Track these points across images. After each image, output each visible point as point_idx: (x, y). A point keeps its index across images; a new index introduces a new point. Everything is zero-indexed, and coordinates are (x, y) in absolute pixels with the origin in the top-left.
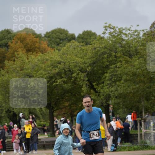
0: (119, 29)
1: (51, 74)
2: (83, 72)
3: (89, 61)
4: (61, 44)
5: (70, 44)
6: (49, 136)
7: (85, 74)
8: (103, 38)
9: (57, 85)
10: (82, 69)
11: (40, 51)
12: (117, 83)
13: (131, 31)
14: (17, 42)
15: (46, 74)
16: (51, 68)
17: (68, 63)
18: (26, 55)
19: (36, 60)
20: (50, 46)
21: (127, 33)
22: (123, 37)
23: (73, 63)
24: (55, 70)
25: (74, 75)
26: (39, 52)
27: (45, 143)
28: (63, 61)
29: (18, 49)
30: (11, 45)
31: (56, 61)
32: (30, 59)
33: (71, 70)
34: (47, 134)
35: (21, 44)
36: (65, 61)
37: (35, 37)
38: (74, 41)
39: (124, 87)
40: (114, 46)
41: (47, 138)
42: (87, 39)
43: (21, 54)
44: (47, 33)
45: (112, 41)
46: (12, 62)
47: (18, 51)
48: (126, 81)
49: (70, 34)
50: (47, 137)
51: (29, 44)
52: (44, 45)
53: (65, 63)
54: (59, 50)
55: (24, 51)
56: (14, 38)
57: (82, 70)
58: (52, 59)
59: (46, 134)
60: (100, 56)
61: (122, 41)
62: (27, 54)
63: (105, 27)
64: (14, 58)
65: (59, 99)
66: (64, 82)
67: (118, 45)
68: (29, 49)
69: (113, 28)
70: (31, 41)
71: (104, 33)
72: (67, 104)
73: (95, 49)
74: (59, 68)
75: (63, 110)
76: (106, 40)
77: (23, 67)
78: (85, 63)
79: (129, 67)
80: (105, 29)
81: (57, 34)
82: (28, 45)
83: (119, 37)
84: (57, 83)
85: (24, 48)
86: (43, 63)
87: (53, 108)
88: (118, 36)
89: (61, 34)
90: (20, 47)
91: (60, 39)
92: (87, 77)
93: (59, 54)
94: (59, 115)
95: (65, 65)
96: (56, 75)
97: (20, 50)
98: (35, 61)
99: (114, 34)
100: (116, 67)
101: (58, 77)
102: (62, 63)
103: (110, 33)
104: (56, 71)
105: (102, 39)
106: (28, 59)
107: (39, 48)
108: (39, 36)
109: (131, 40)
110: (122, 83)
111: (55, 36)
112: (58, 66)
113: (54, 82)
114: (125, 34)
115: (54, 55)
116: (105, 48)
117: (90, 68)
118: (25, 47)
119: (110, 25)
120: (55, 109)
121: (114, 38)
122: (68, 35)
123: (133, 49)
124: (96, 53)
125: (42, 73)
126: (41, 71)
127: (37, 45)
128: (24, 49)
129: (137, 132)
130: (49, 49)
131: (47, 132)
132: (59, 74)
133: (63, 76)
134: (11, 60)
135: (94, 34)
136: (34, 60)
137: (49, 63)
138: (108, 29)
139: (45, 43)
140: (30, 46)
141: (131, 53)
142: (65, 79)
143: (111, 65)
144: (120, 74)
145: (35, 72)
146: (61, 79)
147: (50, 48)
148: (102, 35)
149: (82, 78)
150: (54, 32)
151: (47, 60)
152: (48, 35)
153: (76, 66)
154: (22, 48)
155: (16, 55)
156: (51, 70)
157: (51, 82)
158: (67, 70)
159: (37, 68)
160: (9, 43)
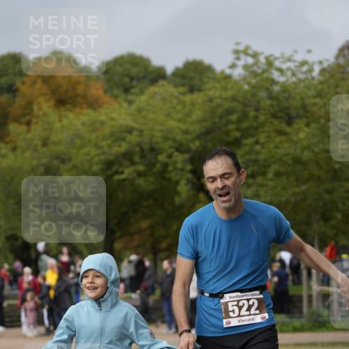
0: (267, 58)
1: (111, 154)
2: (182, 152)
3: (197, 129)
5: (156, 89)
7: (187, 156)
8: (228, 77)
9: (124, 180)
10: (181, 144)
12: (259, 179)
13: (294, 61)
14: (34, 83)
15: (98, 155)
16: (109, 141)
17: (150, 132)
19: (78, 123)
20: (109, 93)
21: (284, 66)
22: (276, 75)
23: (161, 131)
24: (120, 146)
25: (162, 158)
28: (137, 126)
29: (37, 98)
30: (23, 88)
31: (121, 125)
32: (65, 121)
33: (156, 148)
35: (45, 86)
36: (143, 127)
38: (164, 82)
39: (274, 188)
40: (254, 95)
42: (192, 79)
43: (44, 106)
45: (249, 84)
46: (24, 127)
48: (278, 175)
51: (61, 87)
52: (97, 90)
53: (141, 131)
54: (130, 103)
55: (52, 103)
57: (180, 148)
58: (113, 123)
60: (221, 117)
61: (271, 85)
63: (236, 52)
64: (28, 118)
65: (125, 213)
66: (139, 174)
67: (263, 94)
69: (255, 55)
70: (66, 80)
71: (233, 66)
72: (144, 224)
73: (211, 100)
74: (130, 142)
75: (137, 237)
76: (236, 82)
77: (48, 139)
78: (186, 132)
79: (285, 145)
80: (234, 56)
81: (126, 66)
83: (265, 75)
84: (123, 176)
85: (51, 96)
86: (94, 131)
87: (113, 232)
88: (264, 72)
89: (135, 65)
90: (41, 94)
91: (132, 79)
92: (192, 164)
93: (129, 112)
94: (125, 248)
95: (141, 136)
96: (121, 159)
97: (41, 99)
98: (75, 125)
99: (255, 68)
100: (257, 142)
101: (126, 163)
102: (135, 133)
103: (246, 67)
104: (123, 149)
105: (228, 80)
106: (60, 121)
107: (84, 97)
109: (294, 83)
110: (271, 180)
111: (120, 70)
112: (126, 137)
113: (117, 173)
114: (280, 70)
115: (118, 113)
116: (234, 99)
117: (197, 143)
118: (53, 92)
119: (247, 48)
120: (118, 234)
121: (255, 77)
122: (150, 69)
123: (295, 103)
124: (213, 111)
125: (88, 154)
126: (87, 149)
127: (80, 89)
128: (50, 98)
129: (302, 290)
130: (107, 99)
132: (128, 156)
133: (137, 159)
134: (22, 123)
135: (209, 69)
136: (73, 124)
137: (107, 131)
138: (242, 56)
139: (98, 85)
140: (65, 91)
141: (293, 113)
142: (141, 168)
143: (246, 138)
144: (265, 160)
145: (75, 151)
146: (133, 168)
148: (228, 71)
149: (179, 165)
151: (103, 124)
153: (165, 139)
156: (110, 146)
157: (109, 172)
158: (147, 147)
159: (78, 142)
160: (18, 84)
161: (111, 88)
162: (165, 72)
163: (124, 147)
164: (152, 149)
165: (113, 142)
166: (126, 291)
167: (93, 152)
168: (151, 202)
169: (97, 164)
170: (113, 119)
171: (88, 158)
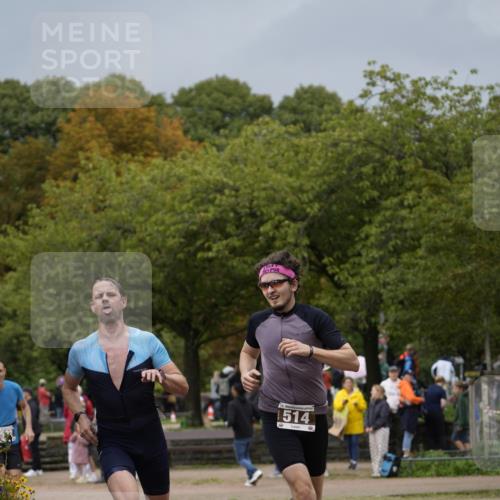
0: (414, 83)
1: (194, 223)
2: (294, 220)
3: (316, 185)
4: (225, 126)
5: (256, 129)
6: (182, 424)
7: (301, 225)
8: (361, 110)
9: (210, 260)
10: (293, 208)
11: (160, 151)
12: (405, 257)
13: (453, 88)
14: (84, 121)
15: (174, 224)
16: (191, 204)
17: (249, 191)
18: (114, 160)
19: (145, 178)
20: (192, 133)
21: (439, 94)
22: (428, 107)
23: (265, 189)
24: (206, 211)
25: (266, 228)
26: (156, 153)
28: (231, 183)
29: (88, 142)
30: (67, 128)
31: (208, 182)
32: (126, 177)
33: (259, 213)
34: (177, 417)
35: (99, 125)
36: (238, 184)
37: (144, 106)
38: (267, 118)
39: (426, 269)
40: (396, 137)
41: (176, 430)
42: (309, 112)
43: (98, 156)
44: (183, 92)
45: (389, 119)
46: (68, 183)
47: (86, 147)
48: (434, 250)
49: (255, 95)
50: (178, 426)
51: (122, 127)
52: (172, 130)
53: (237, 190)
54: (220, 148)
55: (108, 149)
57: (291, 215)
58: (195, 178)
59: (173, 416)
60: (350, 169)
61: (421, 123)
62: (117, 158)
63: (370, 74)
64: (74, 170)
65: (216, 305)
66: (233, 251)
67: (409, 134)
68: (125, 141)
69: (396, 79)
70: (129, 115)
71: (365, 95)
72: (241, 322)
73: (335, 145)
74: (219, 206)
75: (231, 341)
76: (371, 118)
77: (102, 201)
78: (301, 190)
79: (444, 206)
80: (368, 80)
81: (215, 95)
82: (120, 130)
83: (413, 107)
84: (210, 254)
85: (107, 139)
86: (167, 188)
87: (197, 333)
88: (409, 104)
89: (229, 95)
90: (93, 137)
91: (225, 113)
92: (309, 235)
93: (219, 161)
94: (216, 356)
95: (236, 197)
96: (208, 229)
97: (93, 144)
98: (141, 181)
99: (397, 97)
100: (401, 204)
101: (216, 235)
102: (227, 192)
103: (385, 96)
104: (210, 215)
105: (359, 114)
106: (118, 174)
107: (156, 141)
108: (156, 102)
109: (453, 118)
110: (421, 258)
111: (207, 100)
112: (215, 198)
113: (202, 248)
114: (434, 100)
115: (202, 164)
116: (369, 142)
117: (316, 206)
118: (111, 134)
119: (385, 68)
120: (205, 337)
121: (397, 110)
122: (249, 99)
123: (457, 147)
124: (339, 159)
126: (159, 215)
127: (148, 130)
128: (107, 142)
130: (189, 143)
131: (176, 412)
132: (218, 225)
133: (230, 229)
134: (65, 179)
135: (333, 98)
136: (138, 179)
137: (187, 189)
138: (379, 82)
139: (176, 123)
140: (128, 133)
141: (452, 160)
142: (236, 242)
143: (386, 199)
144: (414, 229)
145: (141, 219)
146: (224, 242)
147: (192, 140)
148: (359, 102)
149: (291, 239)
150: (203, 88)
151: (180, 179)
152: (185, 99)
153: (272, 200)
154: (101, 140)
155: (83, 162)
156: (192, 211)
157: (192, 249)
158: (244, 211)
159: (146, 204)
160: (61, 122)
161: (195, 126)
162: (271, 104)
163: (212, 213)
164: (253, 215)
165: (196, 204)
166: (216, 418)
167: (168, 219)
169: (174, 237)
170: (196, 173)
171: (161, 228)
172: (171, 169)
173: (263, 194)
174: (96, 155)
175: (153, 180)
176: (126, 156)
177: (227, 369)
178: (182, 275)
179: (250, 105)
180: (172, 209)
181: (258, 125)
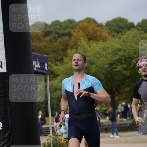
1: (112, 61)
4: (120, 32)
5: (130, 32)
9: (118, 71)
14: (79, 31)
15: (107, 61)
16: (111, 55)
17: (128, 50)
19: (98, 48)
20: (111, 34)
23: (133, 50)
24: (116, 57)
26: (100, 40)
27: (107, 127)
28: (123, 48)
29: (80, 38)
30: (74, 34)
31: (116, 48)
32: (92, 48)
35: (83, 33)
36: (125, 48)
37: (96, 26)
38: (133, 29)
41: (108, 122)
42: (145, 27)
44: (108, 22)
46: (75, 50)
52: (105, 33)
53: (125, 50)
54: (119, 38)
55: (86, 39)
56: (77, 27)
58: (113, 47)
62: (89, 42)
64: (77, 46)
65: (119, 85)
66: (124, 68)
68: (91, 37)
70: (92, 29)
72: (127, 89)
74: (120, 55)
75: (124, 95)
81: (118, 23)
82: (90, 34)
84: (117, 70)
86: (104, 51)
87: (114, 93)
89: (121, 22)
90: (82, 36)
91: (120, 28)
93: (119, 42)
94: (120, 99)
95: (125, 52)
96: (116, 62)
97: (82, 38)
98: (96, 49)
101: (119, 64)
102: (122, 51)
104: (117, 58)
106: (90, 47)
107: (100, 37)
108: (100, 25)
111: (115, 24)
112: (118, 53)
113: (114, 68)
115: (114, 43)
118: (87, 35)
120: (116, 94)
122: (128, 23)
125: (103, 61)
126: (102, 58)
127: (98, 33)
128: (86, 37)
130: (110, 37)
132: (119, 61)
133: (123, 62)
134: (74, 49)
136: (95, 48)
137: (110, 50)
139: (106, 31)
140: (92, 35)
142: (125, 66)
145: (97, 60)
146: (122, 66)
150: (114, 21)
151: (108, 48)
152: (108, 24)
153: (135, 53)
154: (84, 37)
155: (79, 43)
156: (112, 57)
157: (112, 68)
158: (127, 57)
159: (98, 55)
160: (72, 32)
161: (112, 32)
162: (134, 24)
163: (117, 57)
164: (130, 58)
165: (113, 55)
166: (120, 118)
167: (105, 59)
168: (130, 80)
169: (106, 65)
170: (112, 46)
171: (103, 62)
172: (105, 45)
173: (133, 51)
174: (83, 41)
175: (100, 48)
176: (92, 41)
177: (124, 103)
178: (109, 76)
179: (128, 25)
180: (106, 57)
181: (131, 31)
